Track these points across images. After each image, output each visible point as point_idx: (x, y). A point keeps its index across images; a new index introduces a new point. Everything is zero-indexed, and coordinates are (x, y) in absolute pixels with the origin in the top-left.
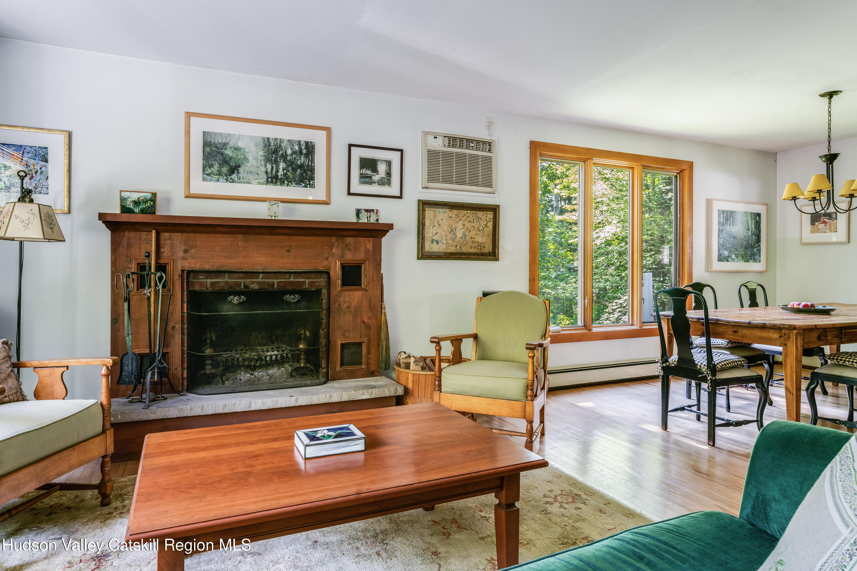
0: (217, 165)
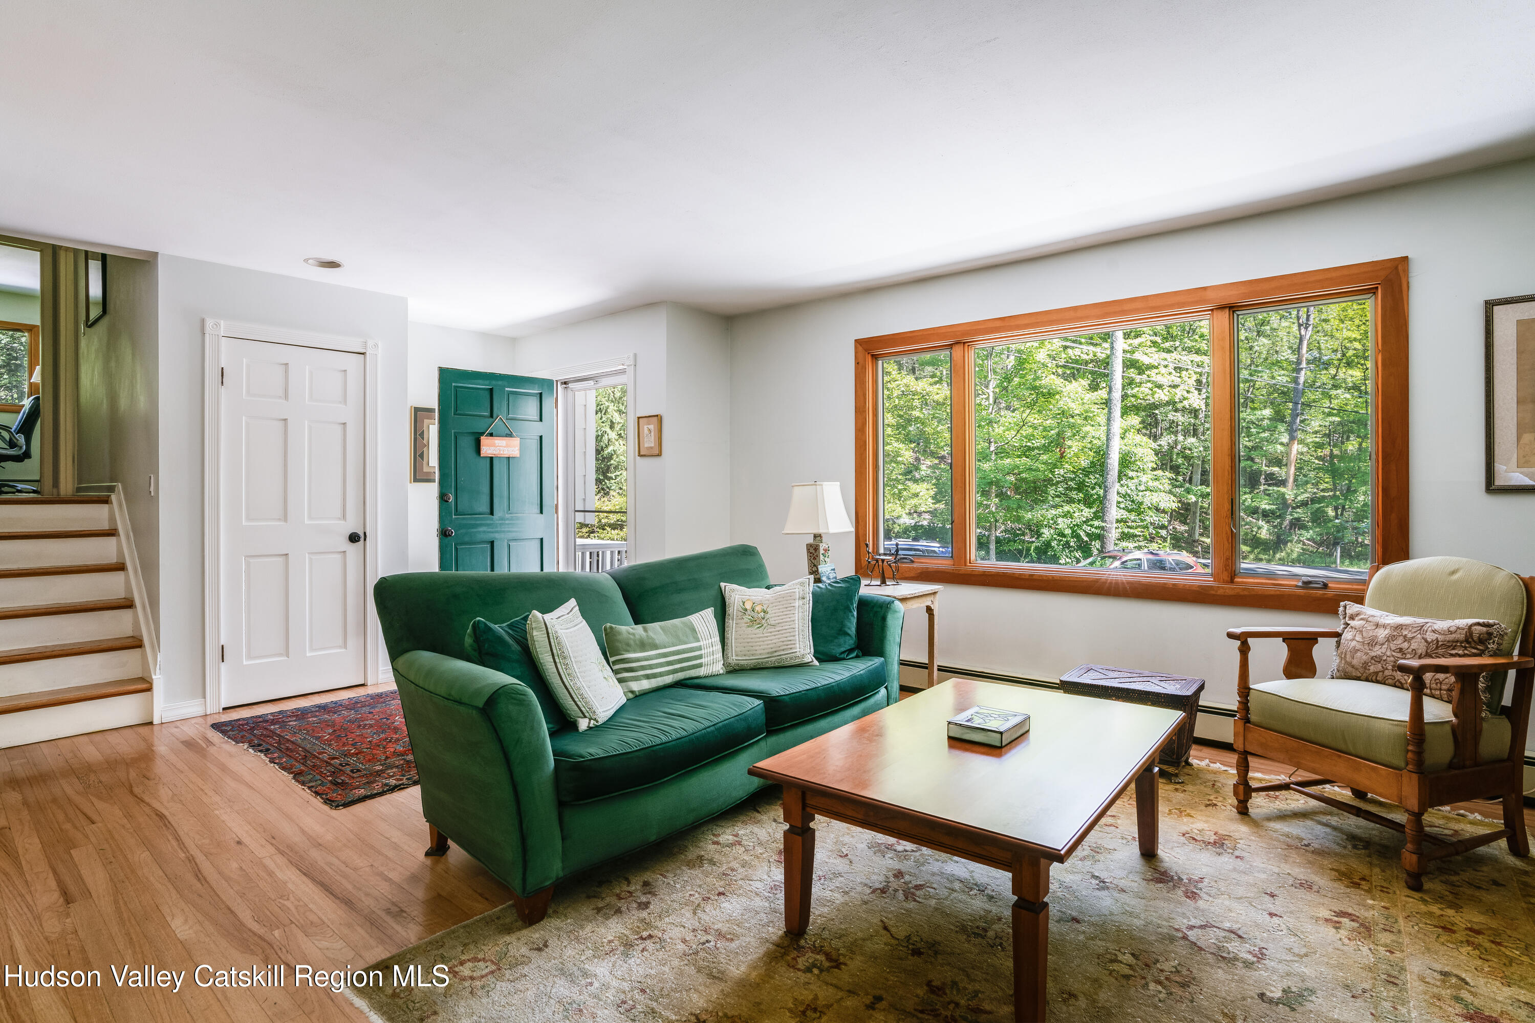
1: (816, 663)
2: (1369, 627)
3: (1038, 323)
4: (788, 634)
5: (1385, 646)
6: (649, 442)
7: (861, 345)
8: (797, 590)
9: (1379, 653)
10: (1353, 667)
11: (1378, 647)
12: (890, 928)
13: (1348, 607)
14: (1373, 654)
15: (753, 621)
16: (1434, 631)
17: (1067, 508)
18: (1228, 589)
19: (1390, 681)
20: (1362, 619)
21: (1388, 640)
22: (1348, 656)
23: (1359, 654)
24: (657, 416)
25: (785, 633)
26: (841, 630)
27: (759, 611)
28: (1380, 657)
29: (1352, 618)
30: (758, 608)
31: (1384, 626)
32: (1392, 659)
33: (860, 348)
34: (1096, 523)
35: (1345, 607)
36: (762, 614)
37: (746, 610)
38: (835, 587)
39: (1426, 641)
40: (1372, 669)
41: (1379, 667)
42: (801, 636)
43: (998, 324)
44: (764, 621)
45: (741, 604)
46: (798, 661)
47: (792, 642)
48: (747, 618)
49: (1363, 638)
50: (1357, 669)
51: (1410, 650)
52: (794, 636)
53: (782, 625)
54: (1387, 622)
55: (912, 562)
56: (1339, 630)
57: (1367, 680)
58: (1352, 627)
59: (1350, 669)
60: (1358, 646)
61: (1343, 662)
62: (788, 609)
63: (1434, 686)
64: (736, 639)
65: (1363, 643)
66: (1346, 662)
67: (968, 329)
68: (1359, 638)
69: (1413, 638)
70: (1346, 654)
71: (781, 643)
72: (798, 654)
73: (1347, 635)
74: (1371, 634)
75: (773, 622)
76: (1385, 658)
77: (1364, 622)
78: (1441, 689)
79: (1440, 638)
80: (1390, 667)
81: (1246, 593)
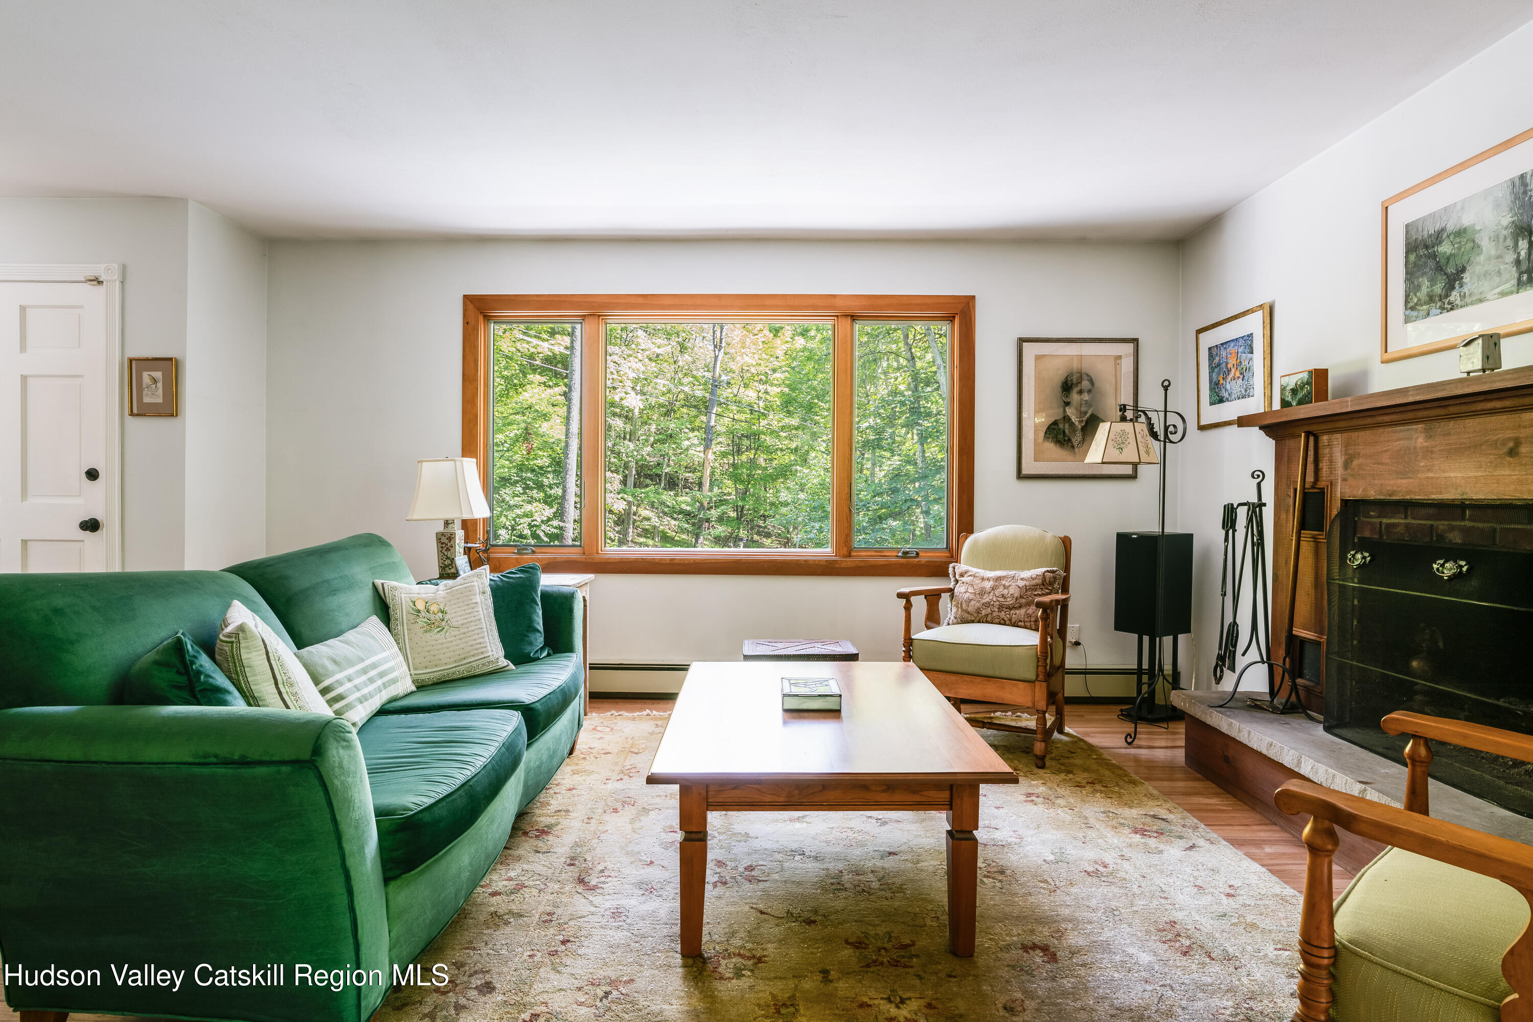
0: (1427, 283)
1: (512, 666)
2: (977, 581)
3: (682, 305)
4: (477, 636)
5: (991, 594)
6: (154, 396)
7: (472, 302)
8: (475, 583)
9: (988, 600)
10: (968, 613)
11: (986, 596)
12: (765, 911)
13: (956, 567)
14: (984, 601)
15: (430, 624)
16: (1022, 579)
17: (528, 508)
18: (849, 562)
19: (997, 620)
20: (970, 576)
21: (993, 589)
22: (964, 606)
23: (972, 603)
24: (171, 359)
25: (472, 635)
26: (530, 627)
27: (436, 612)
28: (989, 603)
29: (962, 575)
30: (434, 608)
31: (988, 579)
32: (998, 603)
33: (471, 306)
34: (555, 523)
35: (954, 568)
36: (440, 615)
37: (419, 611)
38: (513, 578)
39: (1019, 587)
40: (984, 612)
41: (989, 610)
42: (491, 637)
43: (641, 301)
44: (444, 623)
45: (411, 604)
46: (491, 668)
47: (482, 645)
48: (421, 622)
49: (974, 590)
50: (972, 614)
51: (1009, 595)
52: (483, 638)
53: (467, 625)
54: (990, 576)
55: (534, 552)
56: (951, 586)
57: (979, 622)
58: (963, 583)
59: (966, 615)
60: (972, 596)
61: (960, 610)
62: (470, 606)
63: (1026, 619)
64: (412, 649)
65: (975, 593)
66: (962, 610)
67: (606, 301)
68: (971, 590)
69: (1010, 586)
70: (961, 604)
71: (470, 648)
72: (492, 658)
73: (959, 589)
74: (980, 586)
75: (455, 624)
76: (992, 603)
77: (972, 578)
78: (1030, 621)
79: (1027, 583)
80: (996, 610)
81: (863, 564)
